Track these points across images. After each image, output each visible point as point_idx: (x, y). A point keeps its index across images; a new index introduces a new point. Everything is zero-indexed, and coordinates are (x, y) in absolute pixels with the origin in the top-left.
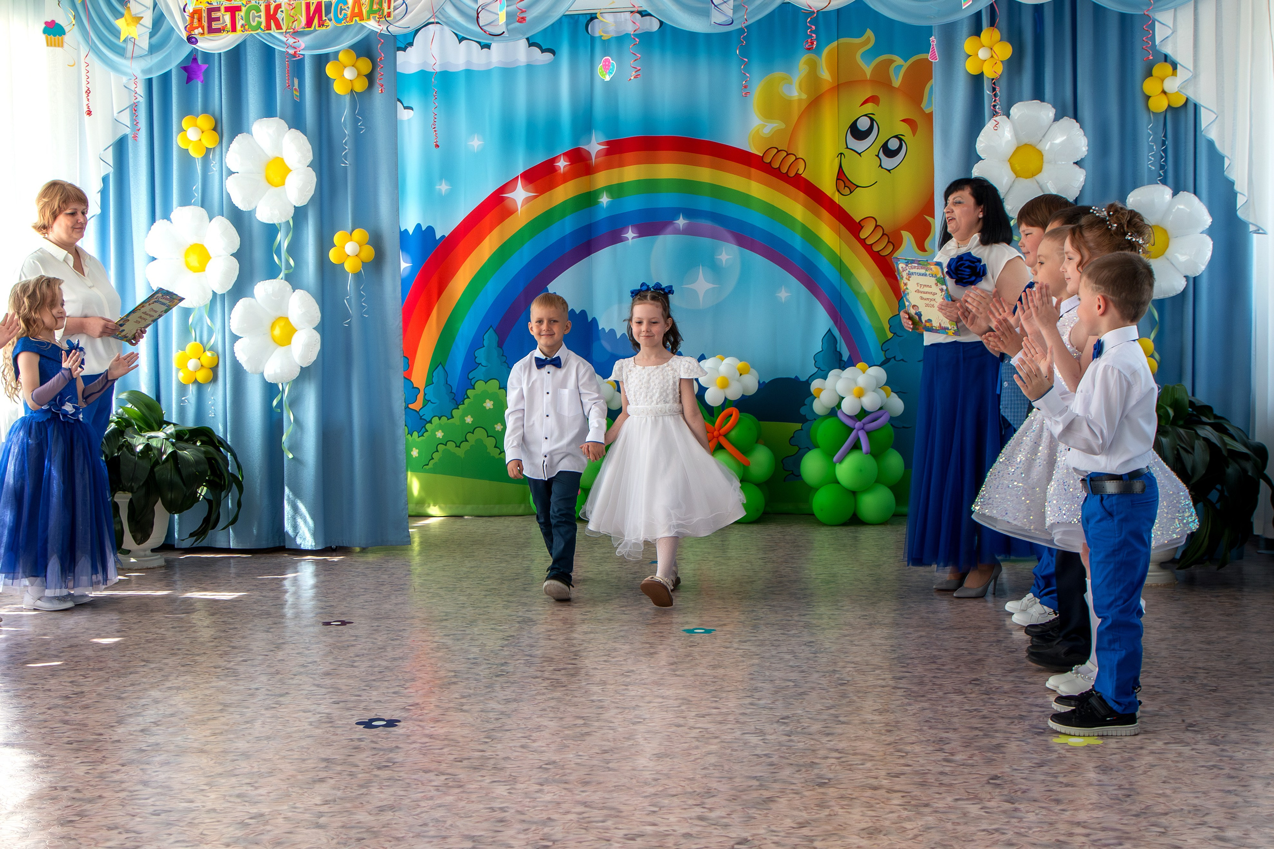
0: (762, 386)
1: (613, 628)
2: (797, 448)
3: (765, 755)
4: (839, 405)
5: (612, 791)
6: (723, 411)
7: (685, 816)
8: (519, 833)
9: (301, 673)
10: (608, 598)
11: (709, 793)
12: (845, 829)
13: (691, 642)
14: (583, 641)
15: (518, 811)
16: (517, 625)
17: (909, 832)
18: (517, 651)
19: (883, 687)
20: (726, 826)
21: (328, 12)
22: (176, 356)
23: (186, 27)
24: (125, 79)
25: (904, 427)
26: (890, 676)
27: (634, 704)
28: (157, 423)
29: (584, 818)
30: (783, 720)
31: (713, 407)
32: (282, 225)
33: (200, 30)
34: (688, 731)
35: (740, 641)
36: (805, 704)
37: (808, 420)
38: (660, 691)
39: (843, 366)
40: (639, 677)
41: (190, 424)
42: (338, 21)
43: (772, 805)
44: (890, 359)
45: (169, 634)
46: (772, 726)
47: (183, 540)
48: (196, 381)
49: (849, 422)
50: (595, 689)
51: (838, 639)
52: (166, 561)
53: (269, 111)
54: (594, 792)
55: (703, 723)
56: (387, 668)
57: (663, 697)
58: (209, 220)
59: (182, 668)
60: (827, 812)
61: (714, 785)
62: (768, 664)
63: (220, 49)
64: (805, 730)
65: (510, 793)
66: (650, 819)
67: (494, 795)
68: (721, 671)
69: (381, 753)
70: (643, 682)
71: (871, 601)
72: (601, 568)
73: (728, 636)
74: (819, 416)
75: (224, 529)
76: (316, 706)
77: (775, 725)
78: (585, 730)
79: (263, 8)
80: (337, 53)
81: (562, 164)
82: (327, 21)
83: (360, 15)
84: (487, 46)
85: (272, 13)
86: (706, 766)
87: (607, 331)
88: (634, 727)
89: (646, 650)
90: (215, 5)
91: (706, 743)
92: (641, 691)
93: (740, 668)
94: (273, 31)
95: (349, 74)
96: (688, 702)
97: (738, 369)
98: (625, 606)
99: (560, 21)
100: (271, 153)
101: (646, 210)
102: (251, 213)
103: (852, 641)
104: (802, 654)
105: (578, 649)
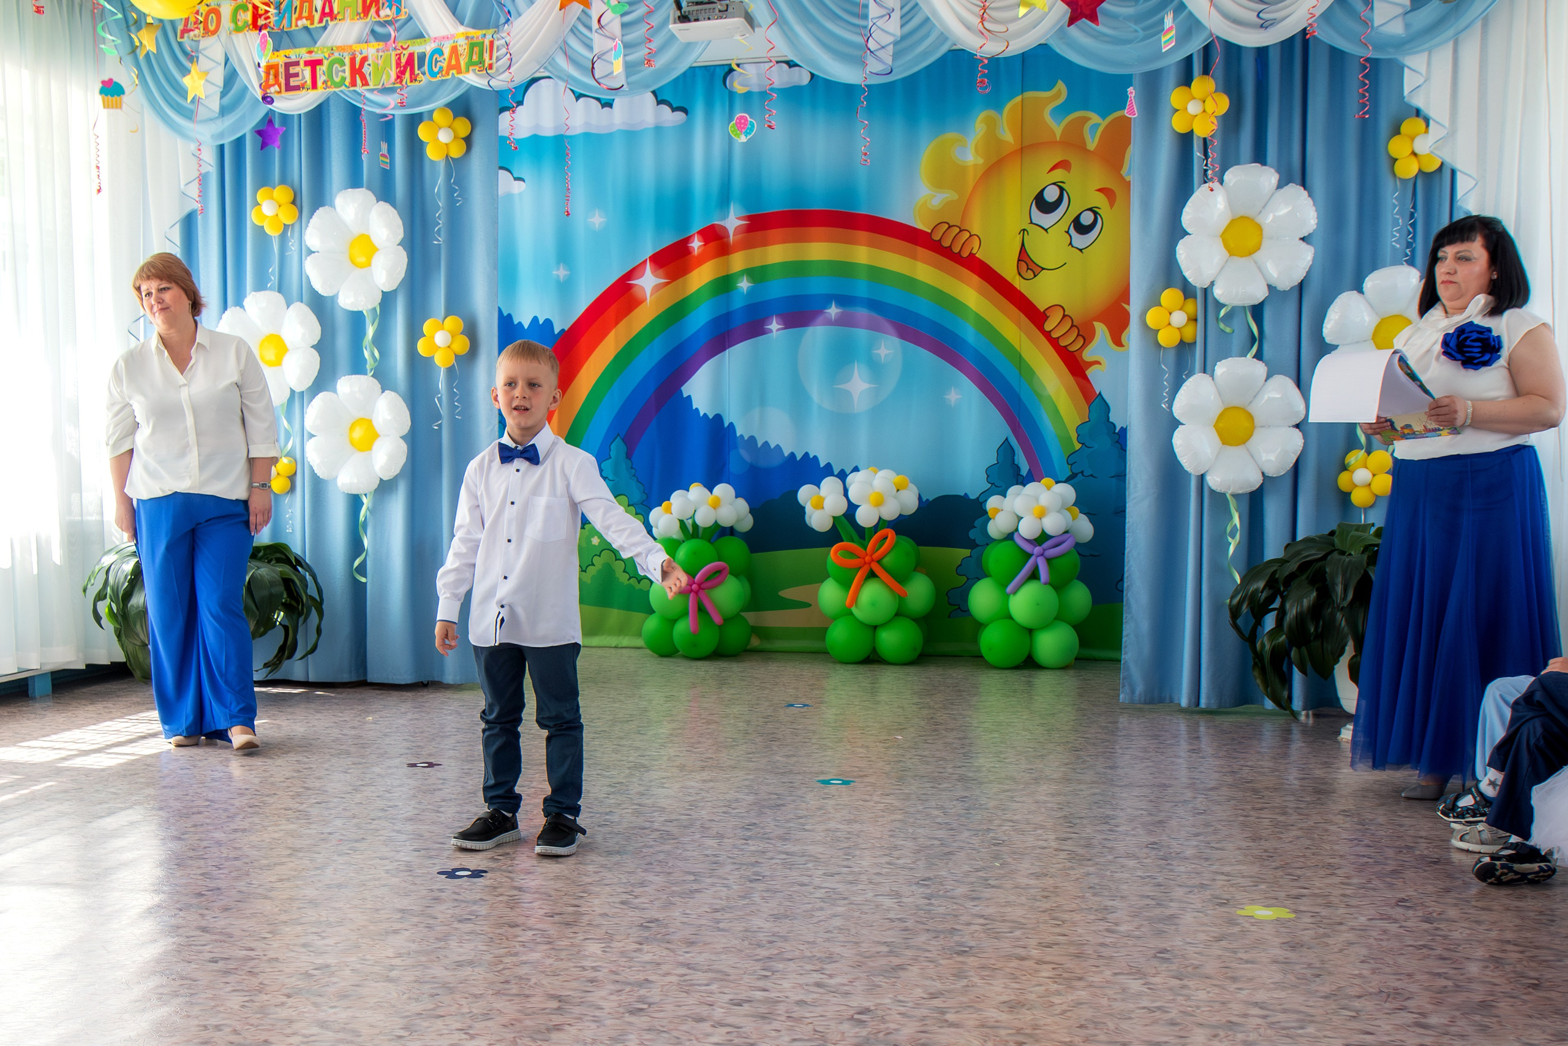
0: (925, 506)
1: (737, 777)
2: (964, 578)
3: (899, 919)
4: (1016, 528)
5: (721, 952)
6: (875, 533)
7: (801, 982)
9: (380, 817)
10: (735, 744)
11: (831, 958)
12: (983, 1001)
13: (826, 794)
14: (701, 789)
15: (613, 971)
16: (627, 771)
17: (1056, 1007)
18: (624, 799)
19: (1044, 848)
21: (421, 64)
23: (261, 85)
24: (192, 146)
25: (1092, 555)
26: (1053, 837)
27: (753, 860)
29: (685, 980)
30: (924, 882)
31: (864, 528)
32: (368, 312)
33: (277, 88)
34: (813, 890)
35: (883, 795)
36: (951, 864)
37: (978, 546)
38: (785, 847)
39: (1023, 481)
40: (762, 831)
42: (433, 75)
43: (901, 973)
44: (1077, 474)
46: (910, 888)
49: (1028, 548)
50: (711, 842)
51: (997, 794)
53: (354, 181)
54: (699, 953)
55: (830, 883)
57: (787, 853)
58: (286, 307)
60: (964, 982)
61: (838, 950)
62: (911, 820)
63: (299, 110)
66: (761, 984)
67: (586, 953)
68: (857, 827)
69: (464, 905)
70: (766, 836)
71: (1039, 753)
72: (728, 711)
73: (869, 788)
74: (994, 540)
75: (301, 659)
76: (394, 852)
77: (914, 888)
78: (695, 886)
79: (347, 61)
80: (431, 112)
81: (696, 244)
82: (421, 75)
83: (457, 67)
84: (609, 104)
85: (357, 67)
86: (831, 929)
87: (746, 438)
88: (752, 885)
89: (772, 802)
90: (294, 59)
91: (833, 905)
92: (762, 845)
93: (880, 823)
94: (359, 88)
95: (444, 137)
96: (816, 860)
97: (895, 484)
98: (753, 753)
99: (690, 74)
100: (356, 229)
101: (792, 296)
102: (333, 299)
103: (1013, 797)
104: (952, 810)
105: (694, 798)
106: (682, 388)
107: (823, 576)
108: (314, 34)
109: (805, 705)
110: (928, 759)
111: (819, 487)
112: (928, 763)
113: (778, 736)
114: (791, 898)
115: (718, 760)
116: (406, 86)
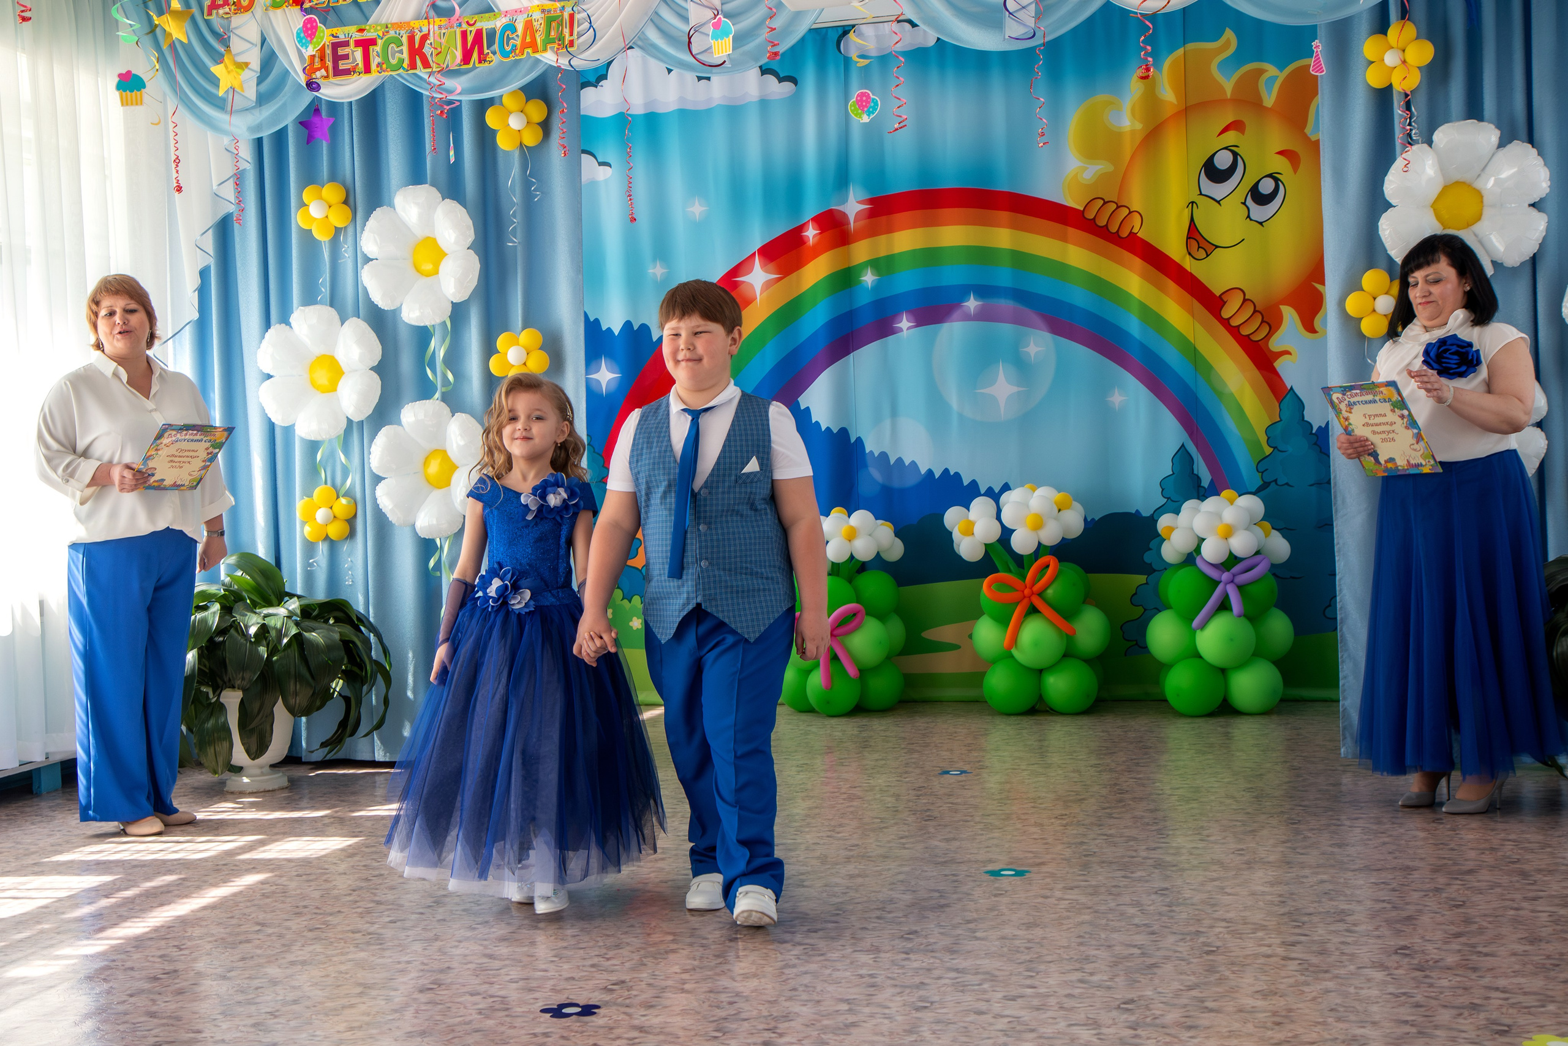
0: (1091, 526)
2: (1140, 610)
4: (1198, 549)
6: (1035, 560)
9: (467, 939)
10: (882, 825)
13: (997, 889)
14: (848, 888)
19: (1268, 956)
21: (491, 43)
22: (300, 503)
23: (304, 69)
24: (224, 140)
25: (1292, 577)
26: (1278, 941)
27: (917, 980)
28: (275, 594)
30: (1126, 1005)
31: (1022, 556)
32: (437, 327)
33: (323, 72)
34: (992, 1020)
35: (1065, 888)
36: (1156, 981)
37: (1155, 571)
38: (954, 962)
39: (1202, 495)
41: (321, 596)
42: (505, 54)
44: (1269, 483)
46: (1110, 1015)
48: (327, 538)
49: (1214, 574)
51: (1202, 884)
53: (416, 176)
55: (1013, 1009)
57: (957, 970)
58: (340, 323)
62: (1104, 922)
63: (350, 97)
64: (1158, 1021)
68: (1038, 932)
70: (930, 947)
71: (1249, 829)
72: (873, 782)
73: (1048, 880)
74: (1171, 565)
75: (366, 735)
76: (487, 986)
77: (1114, 1013)
78: (851, 1019)
79: (405, 40)
80: (500, 98)
81: (811, 233)
82: (491, 55)
83: (533, 45)
85: (417, 46)
87: (876, 455)
88: (919, 1015)
89: (934, 902)
90: (342, 38)
92: (927, 961)
93: (1065, 927)
94: (421, 71)
95: (516, 122)
96: (992, 977)
97: (1056, 503)
98: (906, 837)
99: (803, 40)
100: (420, 233)
101: (924, 289)
102: (395, 313)
103: (1222, 888)
104: (1152, 908)
105: (840, 900)
106: (800, 399)
107: (977, 613)
108: (364, 8)
109: (963, 772)
110: (1115, 839)
111: (968, 509)
112: (1115, 845)
113: (936, 814)
114: (966, 1031)
115: (865, 848)
116: (474, 68)
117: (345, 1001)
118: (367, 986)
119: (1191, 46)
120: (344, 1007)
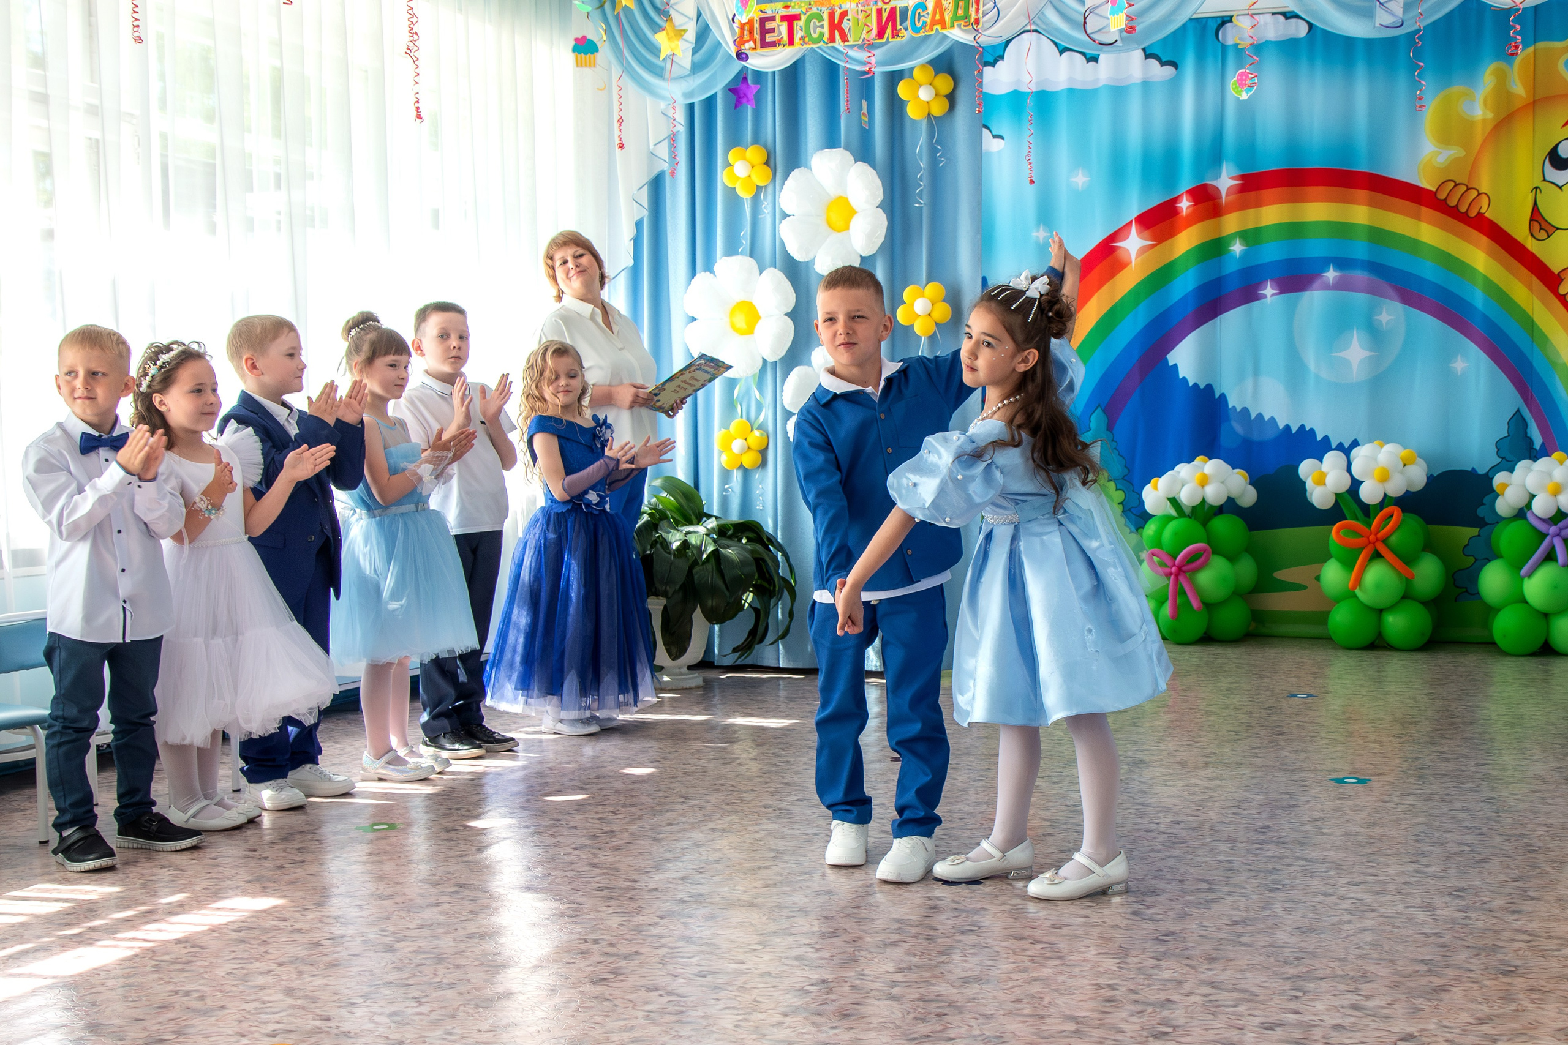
0: (1431, 479)
1: (1244, 774)
2: (1471, 560)
3: (1436, 934)
4: (1529, 505)
5: (1244, 970)
6: (1382, 509)
7: (1336, 1004)
8: (1132, 1015)
10: (1238, 737)
11: (1365, 978)
12: (1536, 1028)
13: (1342, 793)
14: (1207, 788)
15: (1131, 990)
16: (1126, 767)
18: (1126, 798)
20: (1387, 1018)
21: (903, 20)
22: (718, 435)
23: (735, 41)
24: (663, 105)
27: (1270, 866)
28: (697, 517)
29: (1211, 1001)
30: (1458, 892)
31: (1368, 506)
33: (751, 44)
34: (1338, 901)
35: (1402, 795)
36: (1485, 874)
37: (1486, 524)
38: (1303, 852)
39: (1534, 456)
40: (1276, 834)
41: (734, 517)
42: (916, 30)
43: (1445, 996)
45: (711, 766)
46: (1444, 900)
47: (725, 656)
48: (741, 466)
49: (1542, 527)
50: (1223, 847)
51: (1526, 796)
52: (705, 681)
53: (831, 141)
54: (1223, 970)
55: (1356, 893)
56: (968, 814)
57: (1306, 859)
58: (759, 273)
59: (727, 807)
60: (1513, 1006)
61: (1372, 968)
62: (1437, 824)
63: (774, 67)
64: (1485, 906)
65: (1119, 967)
66: (1293, 1005)
67: (1101, 969)
68: (1378, 830)
69: (964, 915)
70: (1281, 840)
72: (1228, 701)
73: (1387, 788)
74: (1503, 519)
75: (772, 644)
77: (1448, 899)
78: (1211, 896)
79: (826, 16)
80: (912, 69)
81: (1185, 205)
82: (903, 30)
83: (942, 23)
84: (1094, 59)
85: (836, 22)
86: (1361, 944)
87: (1238, 410)
88: (1271, 895)
89: (1285, 802)
90: (770, 13)
91: (1361, 917)
92: (1279, 851)
93: (1403, 827)
94: (839, 44)
95: (925, 94)
96: (1337, 866)
97: (1402, 459)
98: (1259, 748)
99: (1184, 27)
100: (833, 191)
101: (1287, 260)
102: (809, 265)
103: (1543, 799)
104: (1480, 813)
105: (1200, 798)
106: (1168, 356)
107: (1326, 557)
109: (1309, 696)
110: (1447, 756)
111: (1321, 462)
112: (1447, 760)
113: (1285, 729)
114: (1314, 909)
115: (1222, 756)
116: (888, 42)
117: (759, 863)
118: (779, 852)
119: (1541, 45)
120: (759, 868)
